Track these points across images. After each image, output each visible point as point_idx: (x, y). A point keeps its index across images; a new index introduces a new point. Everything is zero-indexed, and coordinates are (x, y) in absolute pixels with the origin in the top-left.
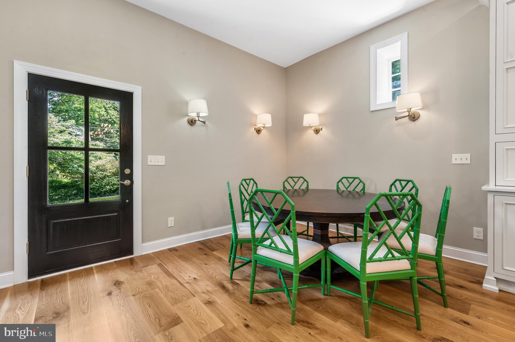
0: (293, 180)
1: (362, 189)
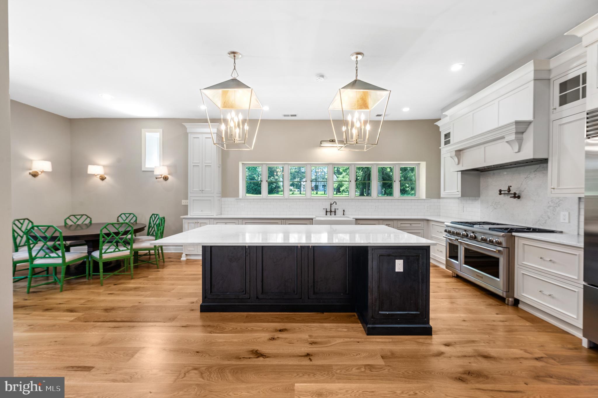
0: (76, 218)
1: (135, 221)
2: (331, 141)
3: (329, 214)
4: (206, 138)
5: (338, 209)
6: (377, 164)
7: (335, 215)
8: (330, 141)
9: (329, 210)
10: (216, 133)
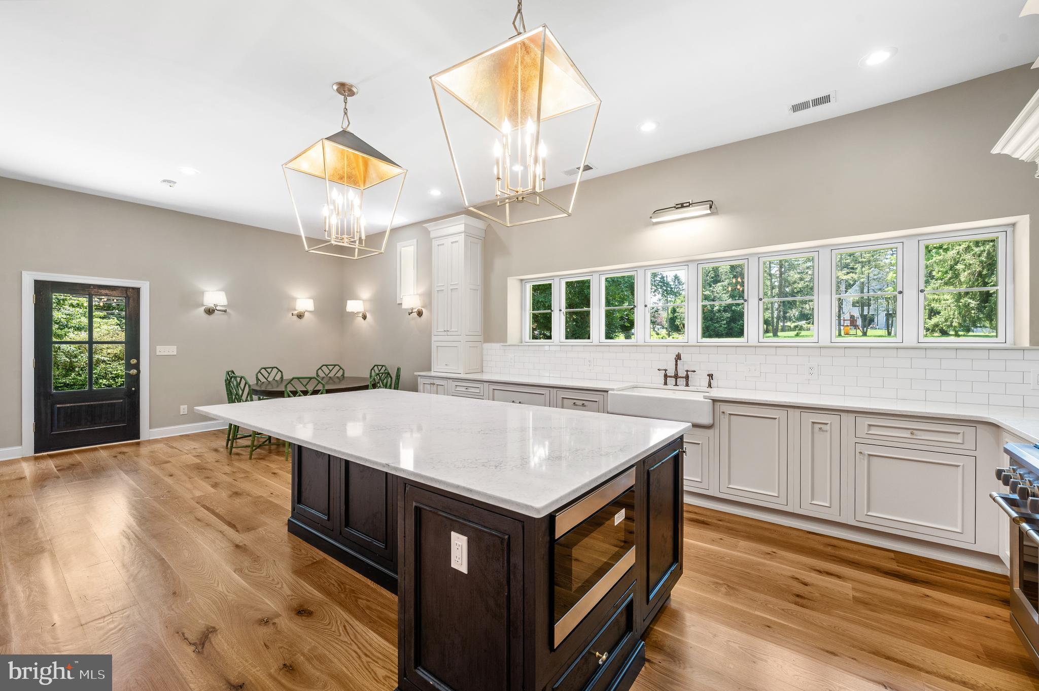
2: (680, 206)
3: (671, 381)
4: (452, 243)
5: (694, 371)
6: (833, 248)
7: (687, 385)
8: (677, 206)
9: (671, 372)
10: (465, 232)
